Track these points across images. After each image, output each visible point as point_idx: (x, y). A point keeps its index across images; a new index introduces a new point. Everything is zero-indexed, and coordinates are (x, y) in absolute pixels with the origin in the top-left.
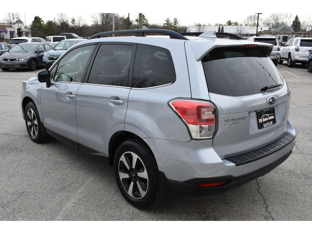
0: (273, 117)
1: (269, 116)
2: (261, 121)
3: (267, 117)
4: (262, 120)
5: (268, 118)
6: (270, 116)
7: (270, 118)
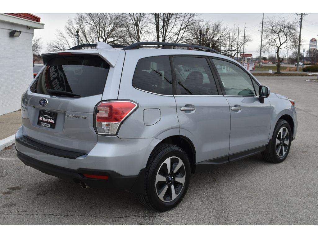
0: (53, 121)
1: (49, 118)
2: (41, 118)
3: (48, 118)
4: (43, 118)
5: (48, 120)
6: (51, 119)
7: (50, 121)
